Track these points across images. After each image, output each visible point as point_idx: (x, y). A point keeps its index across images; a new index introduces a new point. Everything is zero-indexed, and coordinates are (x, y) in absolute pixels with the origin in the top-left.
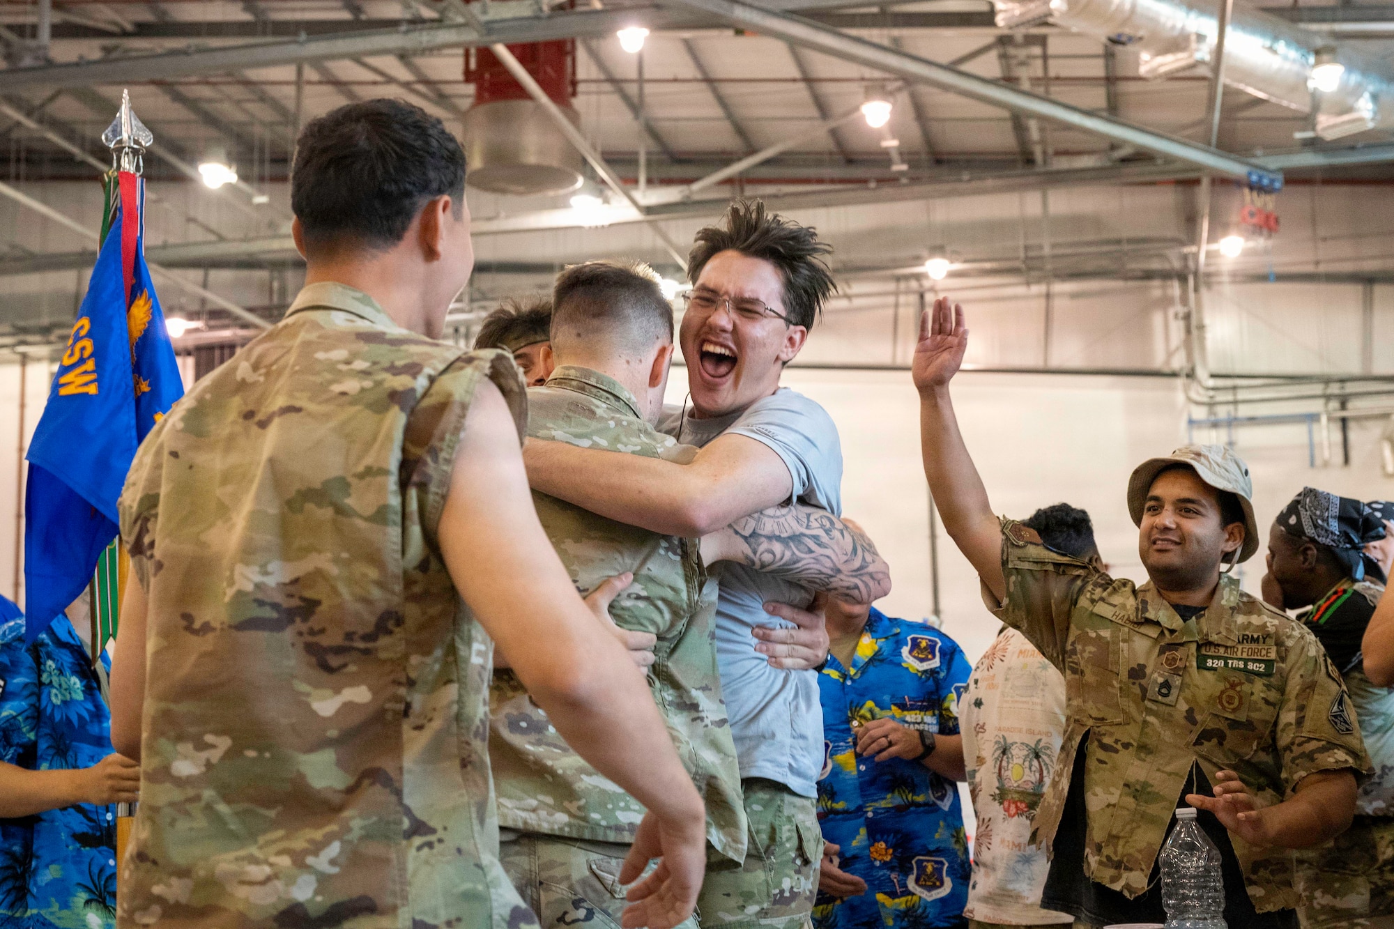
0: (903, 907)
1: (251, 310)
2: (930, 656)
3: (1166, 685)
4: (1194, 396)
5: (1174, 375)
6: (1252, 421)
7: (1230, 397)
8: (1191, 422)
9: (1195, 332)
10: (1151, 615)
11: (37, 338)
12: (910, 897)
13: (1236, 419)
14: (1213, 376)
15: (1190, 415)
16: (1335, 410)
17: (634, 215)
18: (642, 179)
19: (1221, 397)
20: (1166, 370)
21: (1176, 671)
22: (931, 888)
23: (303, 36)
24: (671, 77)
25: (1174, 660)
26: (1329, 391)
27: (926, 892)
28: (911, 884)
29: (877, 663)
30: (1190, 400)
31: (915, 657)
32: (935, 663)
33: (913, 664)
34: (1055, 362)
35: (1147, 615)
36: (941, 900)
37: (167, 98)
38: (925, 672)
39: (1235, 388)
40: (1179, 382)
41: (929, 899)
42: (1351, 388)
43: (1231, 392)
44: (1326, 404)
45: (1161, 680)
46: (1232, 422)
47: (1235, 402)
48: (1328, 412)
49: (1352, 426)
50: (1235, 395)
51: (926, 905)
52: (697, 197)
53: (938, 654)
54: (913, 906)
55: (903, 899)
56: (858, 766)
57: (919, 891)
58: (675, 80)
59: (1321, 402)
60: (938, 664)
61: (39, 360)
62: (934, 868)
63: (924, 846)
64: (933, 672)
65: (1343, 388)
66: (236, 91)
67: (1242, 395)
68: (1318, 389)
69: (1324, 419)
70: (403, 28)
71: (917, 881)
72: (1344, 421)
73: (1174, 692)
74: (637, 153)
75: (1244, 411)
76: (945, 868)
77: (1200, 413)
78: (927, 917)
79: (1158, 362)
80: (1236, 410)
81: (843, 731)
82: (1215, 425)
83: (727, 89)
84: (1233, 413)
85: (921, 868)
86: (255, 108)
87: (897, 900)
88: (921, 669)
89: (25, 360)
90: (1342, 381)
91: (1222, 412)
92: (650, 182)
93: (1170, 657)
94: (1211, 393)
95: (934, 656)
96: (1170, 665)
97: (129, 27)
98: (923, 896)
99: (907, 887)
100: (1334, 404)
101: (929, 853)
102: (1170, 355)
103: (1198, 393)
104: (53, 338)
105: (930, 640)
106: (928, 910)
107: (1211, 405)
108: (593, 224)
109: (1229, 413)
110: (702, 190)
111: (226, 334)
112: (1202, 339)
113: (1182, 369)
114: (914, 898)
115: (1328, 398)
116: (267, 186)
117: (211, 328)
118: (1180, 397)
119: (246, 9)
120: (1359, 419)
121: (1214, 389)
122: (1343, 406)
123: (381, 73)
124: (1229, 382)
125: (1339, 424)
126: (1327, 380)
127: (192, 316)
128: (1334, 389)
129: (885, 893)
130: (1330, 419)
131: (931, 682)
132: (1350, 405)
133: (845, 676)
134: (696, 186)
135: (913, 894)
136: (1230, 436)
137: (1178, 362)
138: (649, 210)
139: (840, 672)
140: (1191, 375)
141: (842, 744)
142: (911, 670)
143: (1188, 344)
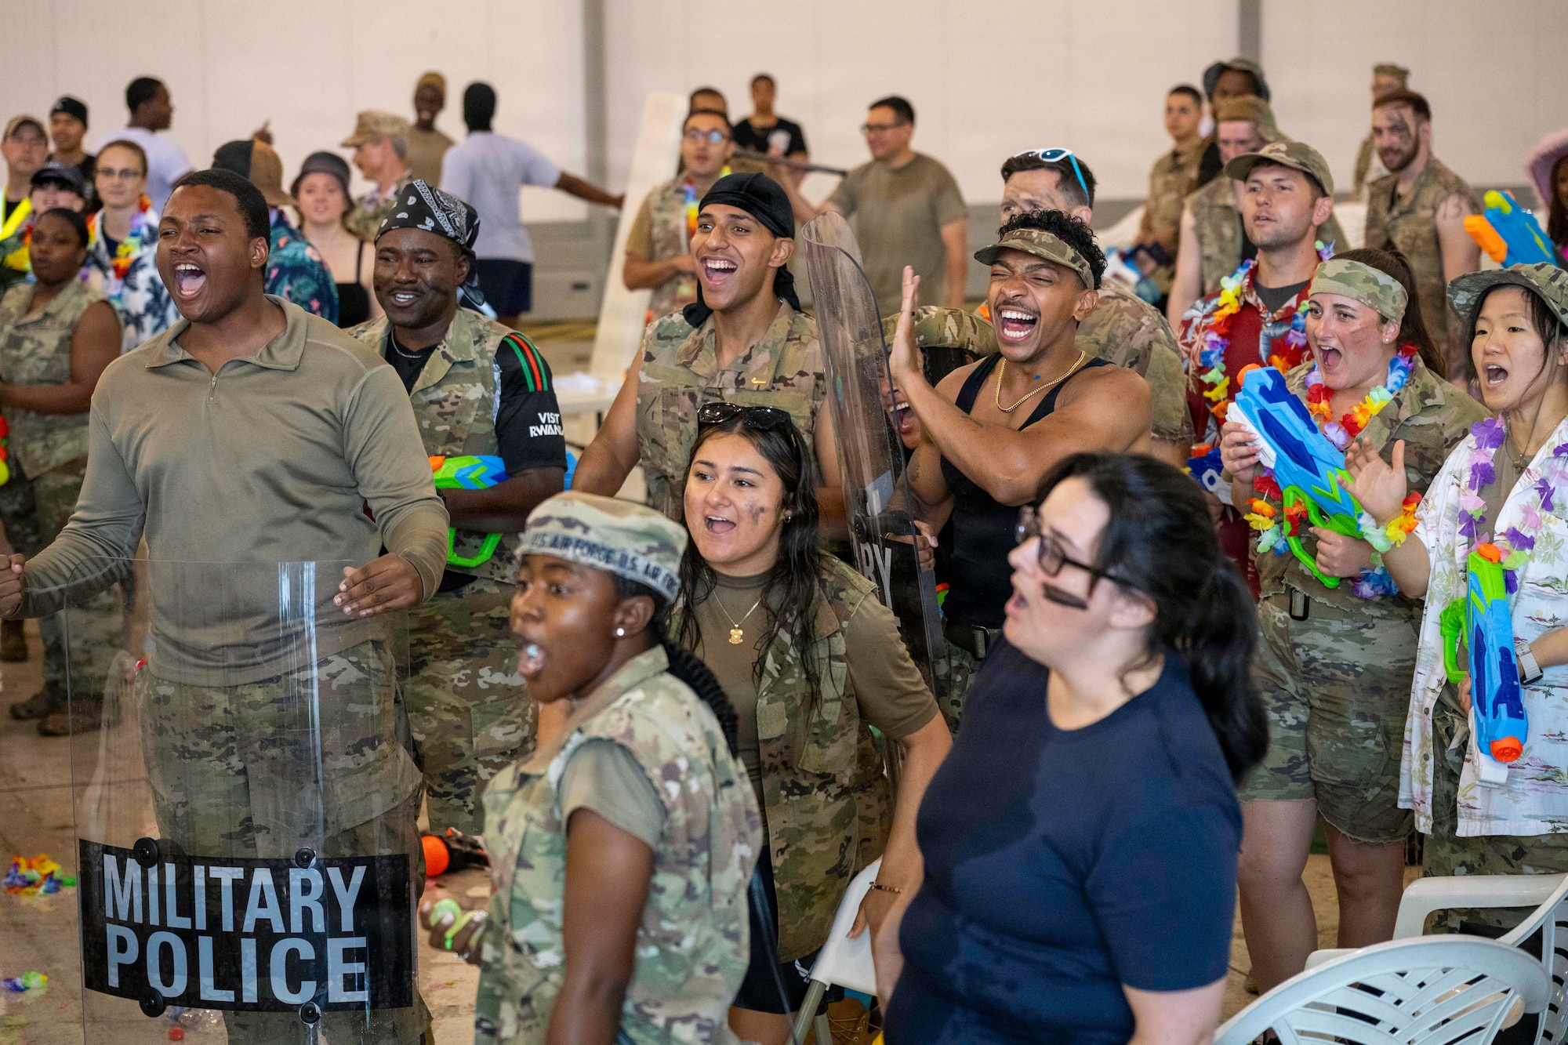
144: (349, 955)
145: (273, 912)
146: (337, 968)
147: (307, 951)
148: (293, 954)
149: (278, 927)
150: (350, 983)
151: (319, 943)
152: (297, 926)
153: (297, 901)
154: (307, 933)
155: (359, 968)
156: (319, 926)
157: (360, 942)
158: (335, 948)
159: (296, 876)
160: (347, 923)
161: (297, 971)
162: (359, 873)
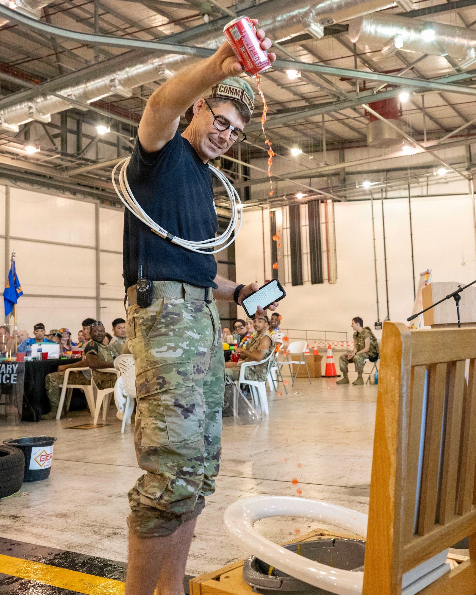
1: (320, 189)
11: (264, 202)
17: (423, 150)
18: (425, 139)
23: (307, 110)
24: (436, 105)
37: (292, 130)
52: (442, 143)
58: (438, 106)
61: (266, 208)
66: (310, 126)
70: (335, 103)
74: (423, 131)
83: (457, 107)
86: (317, 130)
89: (263, 209)
92: (428, 140)
97: (275, 112)
104: (267, 202)
108: (411, 154)
110: (444, 140)
111: (315, 197)
116: (313, 154)
117: (310, 196)
119: (306, 102)
123: (346, 116)
127: (304, 192)
134: (442, 139)
138: (427, 148)
144: (15, 377)
145: (4, 371)
146: (12, 378)
147: (8, 376)
148: (6, 376)
149: (5, 372)
150: (14, 380)
151: (10, 375)
152: (7, 372)
153: (8, 369)
154: (9, 373)
155: (16, 379)
156: (10, 372)
157: (16, 375)
158: (13, 375)
159: (8, 366)
160: (15, 372)
161: (7, 378)
162: (17, 365)
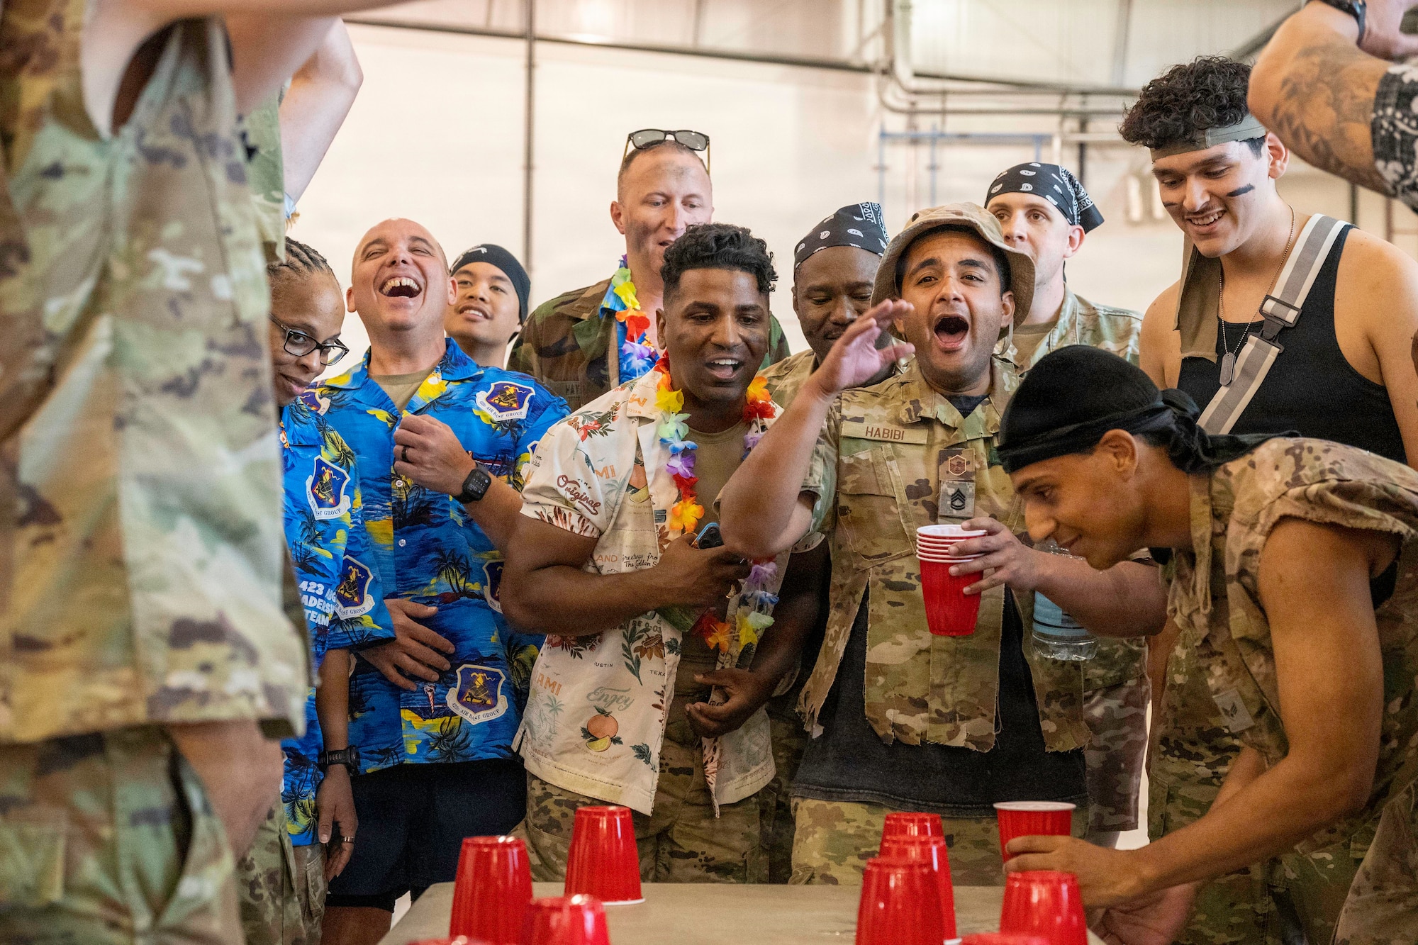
0: (436, 731)
2: (515, 405)
3: (959, 495)
4: (890, 99)
5: (866, 70)
6: (964, 138)
7: (937, 105)
8: (884, 135)
9: (898, 13)
10: (927, 412)
12: (448, 719)
13: (942, 135)
14: (918, 75)
15: (882, 126)
16: (1072, 132)
19: (924, 103)
20: (857, 62)
21: (967, 478)
22: (475, 708)
25: (960, 464)
26: (1066, 106)
27: (470, 712)
28: (451, 698)
29: (439, 408)
30: (884, 104)
31: (494, 405)
32: (522, 414)
33: (488, 412)
34: (708, 42)
35: (922, 414)
36: (491, 724)
38: (502, 423)
39: (944, 93)
40: (871, 80)
41: (474, 723)
42: (1095, 103)
43: (939, 97)
44: (1061, 123)
45: (951, 491)
46: (938, 139)
47: (944, 112)
48: (1062, 134)
49: (1091, 153)
50: (944, 102)
51: (470, 730)
53: (526, 404)
54: (451, 731)
55: (438, 721)
56: (396, 539)
57: (460, 710)
59: (1055, 119)
60: (523, 416)
62: (485, 681)
63: (475, 650)
64: (514, 425)
65: (1084, 103)
67: (953, 103)
68: (1052, 102)
69: (1057, 143)
71: (460, 696)
72: (1082, 147)
73: (970, 502)
75: (954, 125)
76: (501, 683)
77: (897, 124)
78: (468, 746)
79: (846, 49)
80: (944, 123)
81: (380, 490)
82: (915, 141)
84: (939, 128)
85: (468, 682)
87: (429, 722)
88: (496, 419)
90: (1084, 93)
91: (926, 124)
93: (955, 463)
94: (914, 98)
95: (521, 406)
96: (957, 471)
98: (466, 717)
99: (446, 704)
100: (1072, 124)
101: (481, 661)
102: (862, 42)
103: (896, 97)
105: (520, 388)
106: (470, 737)
107: (912, 112)
109: (934, 127)
112: (906, 24)
113: (876, 63)
114: (453, 720)
115: (1064, 114)
118: (871, 99)
120: (1101, 146)
121: (917, 92)
122: (1083, 127)
124: (937, 85)
125: (1075, 152)
126: (1065, 92)
128: (1074, 103)
129: (413, 710)
130: (1064, 144)
131: (508, 437)
132: (1091, 126)
133: (395, 419)
135: (453, 714)
136: (933, 157)
137: (873, 53)
139: (390, 413)
140: (888, 71)
141: (377, 506)
142: (483, 419)
143: (887, 30)
